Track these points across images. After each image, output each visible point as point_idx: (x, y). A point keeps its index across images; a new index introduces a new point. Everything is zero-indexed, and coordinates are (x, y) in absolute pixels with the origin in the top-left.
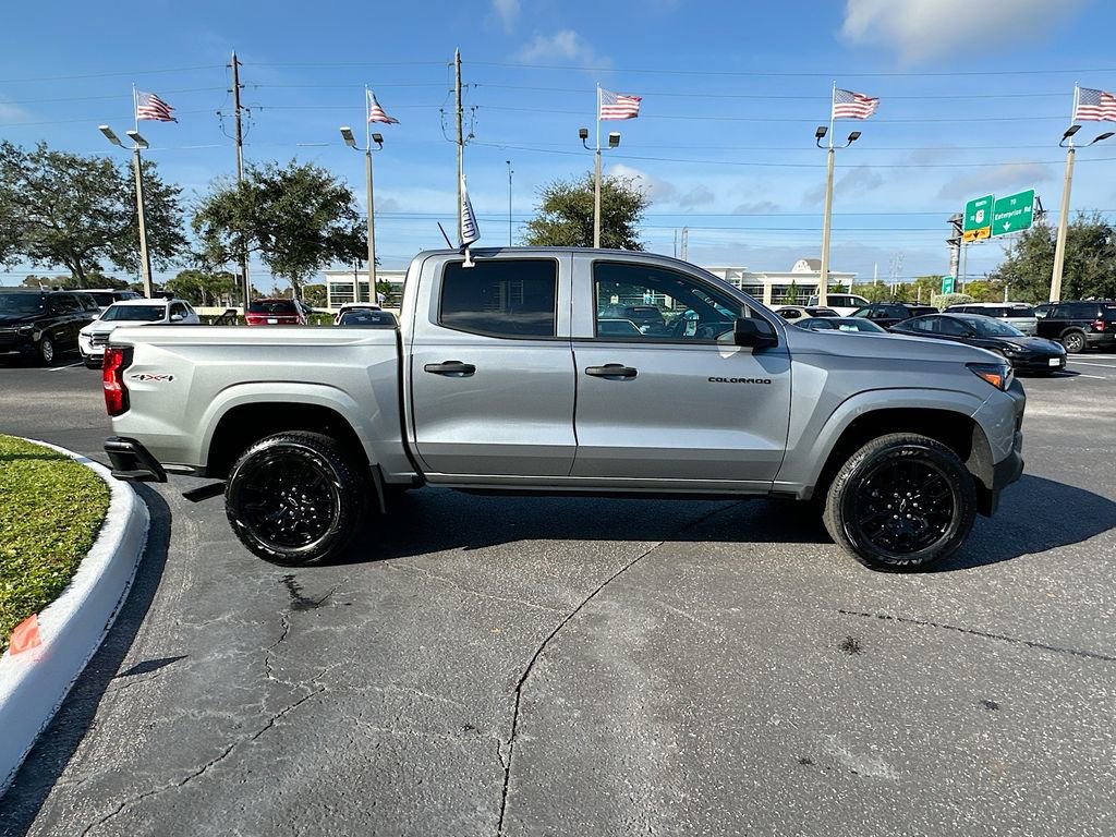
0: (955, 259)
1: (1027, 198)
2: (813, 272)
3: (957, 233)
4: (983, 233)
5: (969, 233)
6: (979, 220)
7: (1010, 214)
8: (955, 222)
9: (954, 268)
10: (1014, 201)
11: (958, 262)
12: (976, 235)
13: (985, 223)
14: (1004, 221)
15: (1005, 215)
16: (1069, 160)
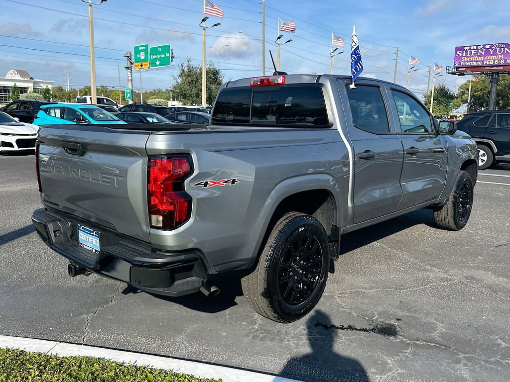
0: (130, 78)
1: (166, 49)
2: (22, 79)
3: (129, 63)
4: (146, 65)
5: (137, 64)
6: (143, 58)
7: (159, 56)
8: (128, 57)
9: (130, 83)
10: (160, 49)
11: (132, 80)
12: (142, 66)
13: (146, 60)
14: (156, 59)
15: (156, 57)
16: (203, 34)
